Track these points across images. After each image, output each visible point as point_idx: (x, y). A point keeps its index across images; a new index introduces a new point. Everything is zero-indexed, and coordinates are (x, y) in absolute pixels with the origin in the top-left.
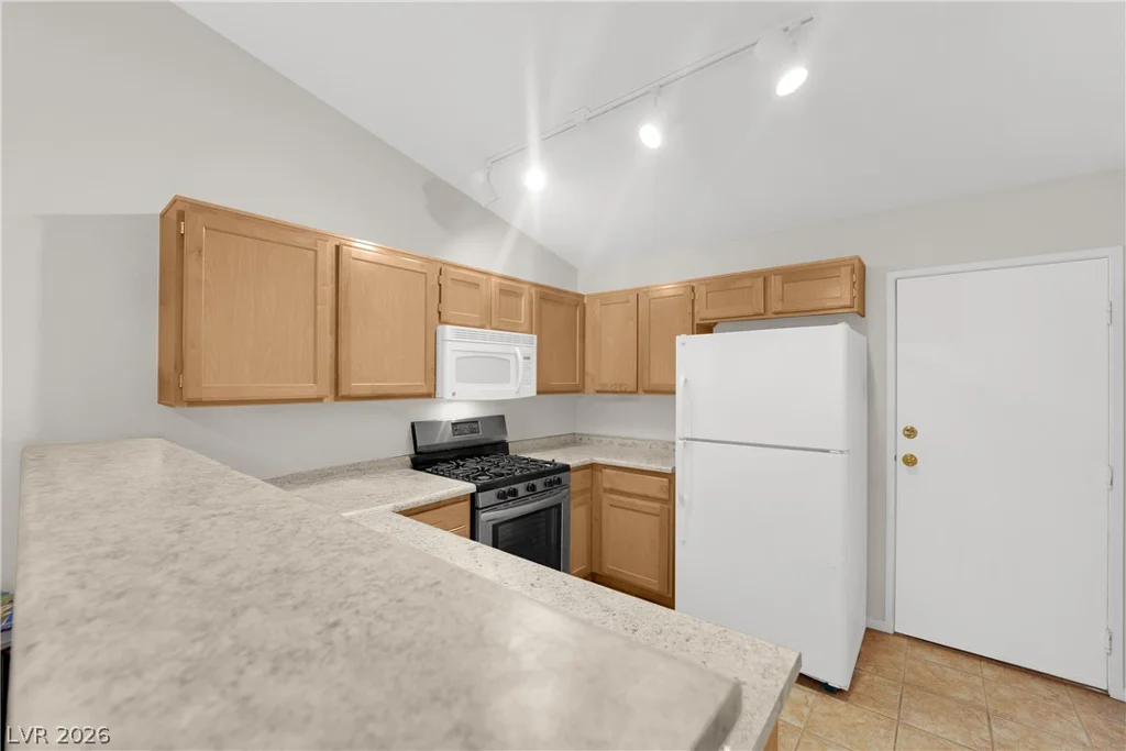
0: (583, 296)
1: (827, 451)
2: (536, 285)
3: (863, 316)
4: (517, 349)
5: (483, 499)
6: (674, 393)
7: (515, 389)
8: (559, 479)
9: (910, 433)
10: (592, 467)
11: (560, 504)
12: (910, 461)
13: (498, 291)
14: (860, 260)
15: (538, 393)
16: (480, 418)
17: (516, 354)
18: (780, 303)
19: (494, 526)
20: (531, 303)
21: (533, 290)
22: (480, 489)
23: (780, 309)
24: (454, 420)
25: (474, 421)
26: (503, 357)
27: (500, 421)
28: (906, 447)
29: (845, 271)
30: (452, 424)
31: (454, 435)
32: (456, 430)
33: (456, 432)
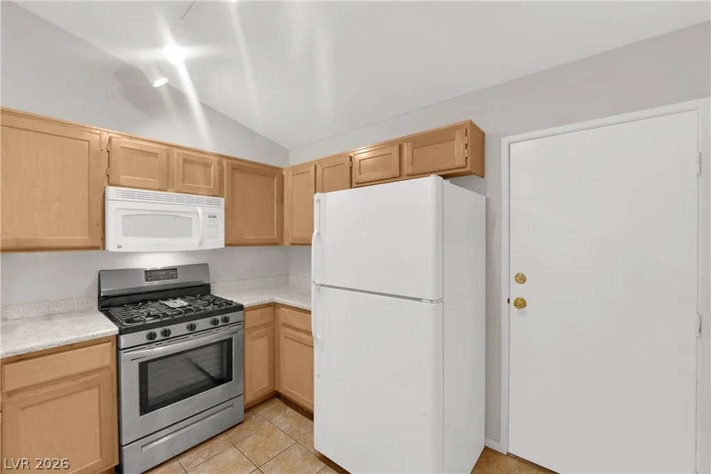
0: (282, 169)
1: (420, 300)
2: (228, 158)
3: (483, 177)
4: (199, 210)
5: (125, 341)
6: (311, 245)
7: (197, 242)
8: (225, 318)
9: (521, 279)
10: (274, 306)
11: (231, 339)
12: (521, 304)
13: (181, 162)
14: (472, 124)
15: (227, 245)
16: (178, 266)
17: (197, 213)
18: (411, 166)
19: (141, 364)
20: (221, 171)
21: (225, 162)
22: (121, 332)
23: (410, 171)
24: (149, 268)
25: (175, 269)
26: (185, 215)
27: (204, 267)
28: (517, 291)
29: (459, 135)
30: (145, 271)
31: (147, 280)
32: (150, 276)
33: (150, 278)
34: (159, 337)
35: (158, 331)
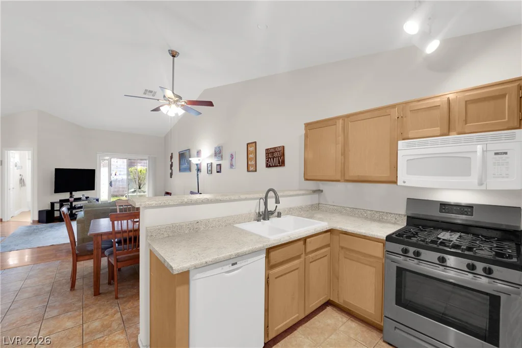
25: (468, 206)
30: (441, 204)
31: (441, 211)
32: (444, 209)
33: (443, 211)
34: (411, 254)
35: (412, 250)
